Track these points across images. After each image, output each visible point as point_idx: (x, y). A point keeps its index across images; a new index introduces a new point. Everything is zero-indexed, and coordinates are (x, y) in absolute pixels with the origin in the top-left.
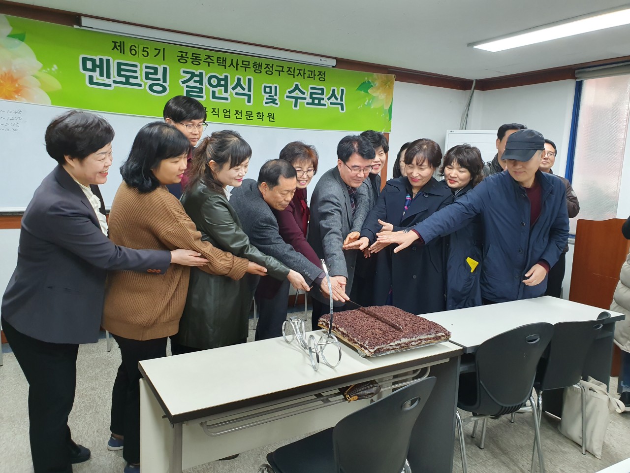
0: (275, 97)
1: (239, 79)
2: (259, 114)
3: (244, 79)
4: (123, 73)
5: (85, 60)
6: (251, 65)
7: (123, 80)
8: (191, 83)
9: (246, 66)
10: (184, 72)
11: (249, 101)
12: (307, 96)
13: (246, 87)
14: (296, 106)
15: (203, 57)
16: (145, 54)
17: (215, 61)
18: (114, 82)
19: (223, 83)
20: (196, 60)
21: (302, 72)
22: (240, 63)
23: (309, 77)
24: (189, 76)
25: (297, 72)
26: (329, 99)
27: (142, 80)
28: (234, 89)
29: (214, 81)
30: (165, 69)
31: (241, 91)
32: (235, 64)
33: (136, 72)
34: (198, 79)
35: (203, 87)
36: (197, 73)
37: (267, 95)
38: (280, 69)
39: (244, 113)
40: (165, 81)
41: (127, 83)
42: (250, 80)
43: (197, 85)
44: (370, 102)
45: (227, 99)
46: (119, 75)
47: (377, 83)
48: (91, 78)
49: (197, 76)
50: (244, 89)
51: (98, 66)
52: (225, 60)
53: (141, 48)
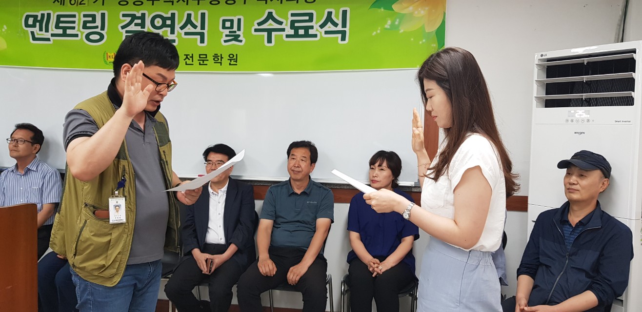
0: (238, 33)
1: (189, 15)
2: (216, 56)
4: (61, 25)
5: (27, 18)
7: (61, 32)
8: (132, 27)
10: (124, 15)
11: (202, 41)
12: (287, 26)
13: (199, 24)
14: (269, 41)
18: (53, 35)
19: (168, 22)
24: (129, 19)
26: (322, 26)
27: (79, 30)
28: (182, 28)
29: (158, 22)
30: (103, 15)
31: (192, 30)
33: (73, 22)
34: (139, 21)
36: (139, 14)
37: (227, 32)
39: (196, 58)
40: (103, 28)
41: (64, 34)
42: (203, 15)
43: (138, 28)
44: (397, 23)
46: (57, 27)
48: (33, 34)
49: (138, 18)
50: (195, 27)
51: (38, 22)
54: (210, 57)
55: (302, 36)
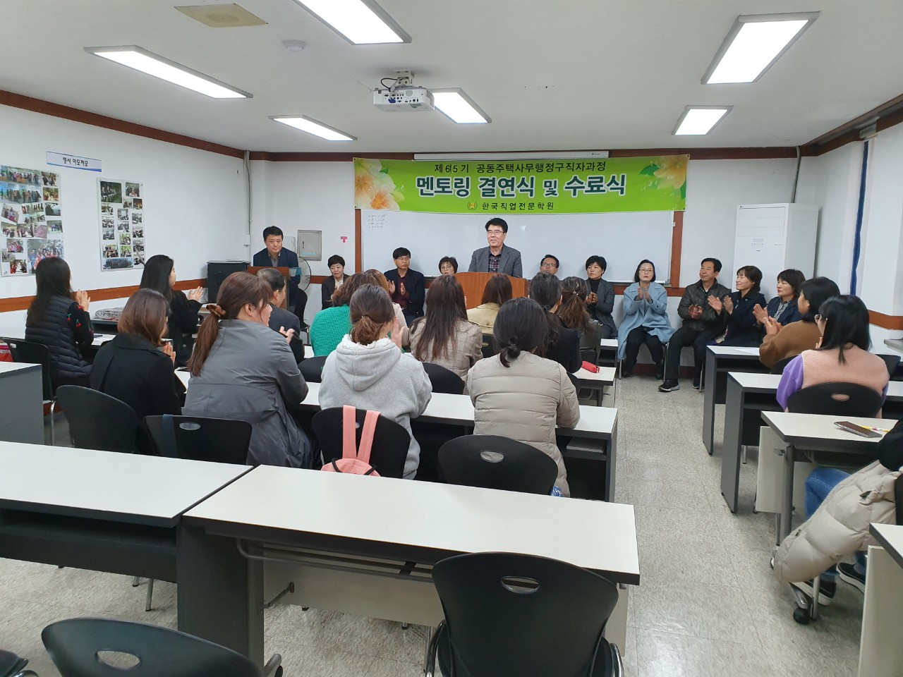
0: (554, 190)
1: (523, 179)
2: (539, 205)
3: (528, 180)
4: (441, 185)
5: (419, 180)
6: (534, 167)
7: (441, 189)
8: (487, 187)
9: (529, 167)
10: (481, 179)
11: (531, 195)
12: (586, 185)
13: (529, 185)
14: (575, 194)
15: (495, 166)
16: (455, 170)
17: (505, 168)
18: (435, 192)
19: (510, 183)
20: (490, 168)
21: (581, 166)
22: (525, 166)
23: (588, 169)
24: (485, 181)
25: (576, 166)
26: (608, 185)
27: (452, 188)
28: (518, 187)
29: (503, 183)
31: (525, 188)
32: (520, 168)
33: (449, 183)
34: (491, 183)
35: (495, 188)
36: (491, 178)
37: (547, 189)
38: (560, 166)
39: (527, 205)
40: (468, 187)
41: (443, 191)
42: (532, 179)
43: (491, 187)
44: (656, 183)
45: (513, 195)
46: (438, 187)
47: (665, 165)
48: (422, 190)
49: (491, 181)
50: (527, 186)
51: (426, 183)
52: (512, 166)
53: (452, 167)
54: (536, 205)
55: (595, 191)
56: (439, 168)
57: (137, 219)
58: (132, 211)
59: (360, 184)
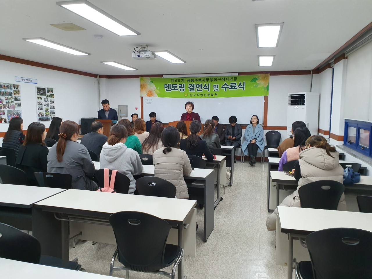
0: (217, 88)
1: (205, 84)
2: (212, 94)
3: (207, 85)
4: (173, 87)
5: (165, 85)
6: (209, 79)
7: (174, 89)
8: (191, 87)
11: (209, 90)
12: (229, 86)
13: (208, 86)
14: (225, 90)
15: (194, 80)
17: (198, 80)
18: (172, 90)
19: (200, 86)
21: (227, 79)
22: (206, 79)
23: (230, 80)
24: (190, 85)
26: (238, 86)
27: (178, 88)
28: (204, 87)
29: (198, 86)
30: (184, 84)
32: (204, 80)
33: (177, 86)
34: (193, 86)
35: (194, 88)
36: (193, 84)
37: (215, 88)
38: (220, 79)
39: (207, 95)
40: (184, 88)
41: (175, 89)
42: (209, 84)
44: (257, 85)
45: (202, 91)
46: (173, 88)
47: (260, 78)
48: (166, 89)
50: (207, 87)
51: (168, 86)
52: (201, 79)
53: (178, 80)
55: (233, 89)
56: (173, 80)
57: (52, 102)
58: (50, 99)
59: (142, 87)
